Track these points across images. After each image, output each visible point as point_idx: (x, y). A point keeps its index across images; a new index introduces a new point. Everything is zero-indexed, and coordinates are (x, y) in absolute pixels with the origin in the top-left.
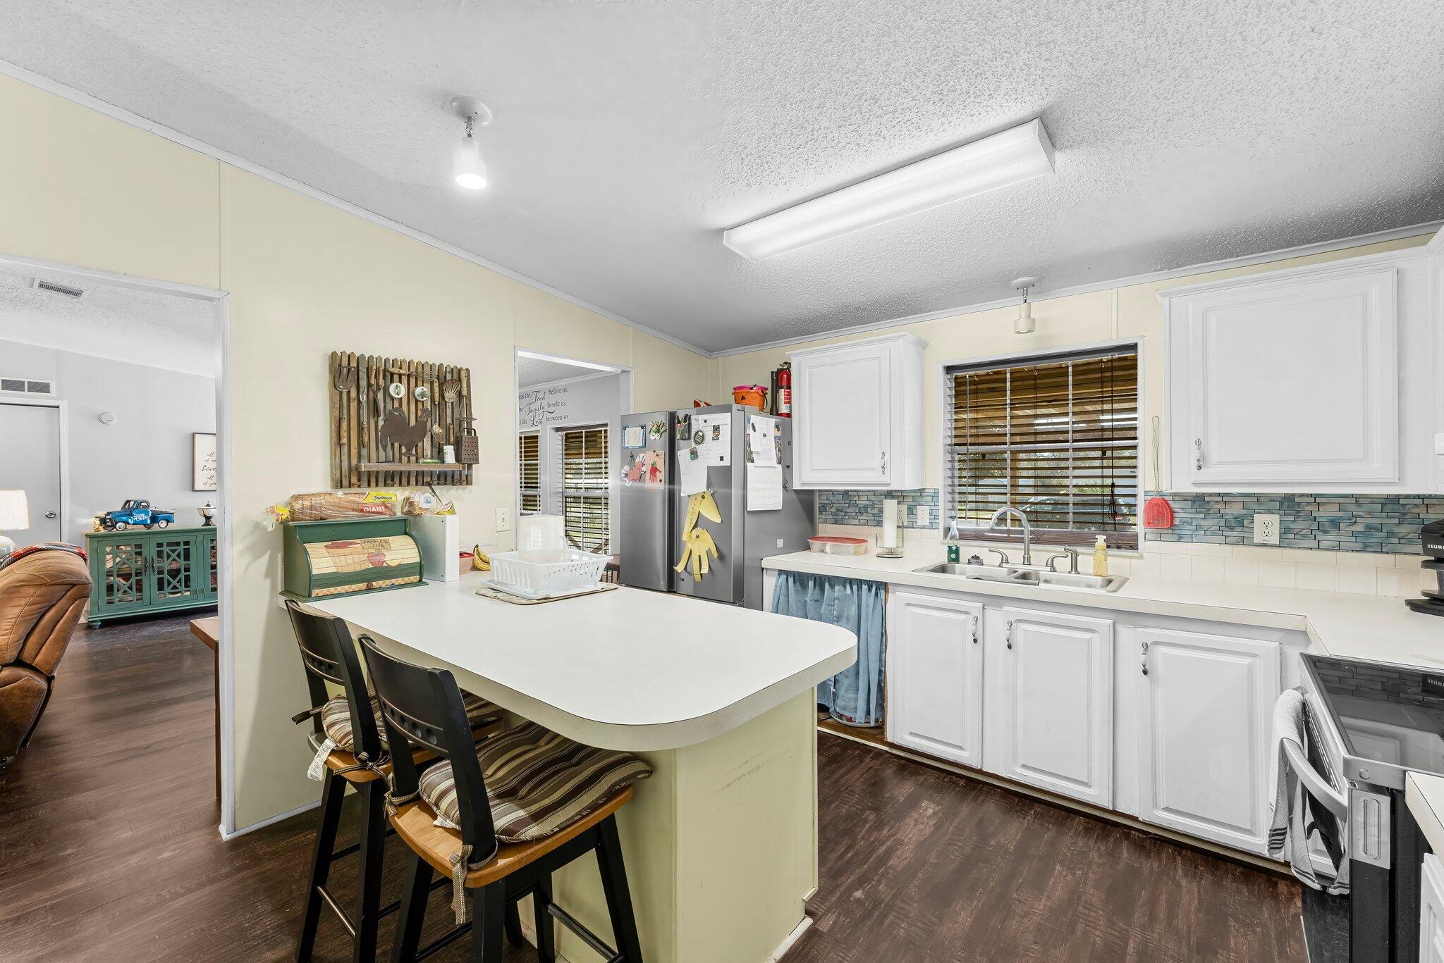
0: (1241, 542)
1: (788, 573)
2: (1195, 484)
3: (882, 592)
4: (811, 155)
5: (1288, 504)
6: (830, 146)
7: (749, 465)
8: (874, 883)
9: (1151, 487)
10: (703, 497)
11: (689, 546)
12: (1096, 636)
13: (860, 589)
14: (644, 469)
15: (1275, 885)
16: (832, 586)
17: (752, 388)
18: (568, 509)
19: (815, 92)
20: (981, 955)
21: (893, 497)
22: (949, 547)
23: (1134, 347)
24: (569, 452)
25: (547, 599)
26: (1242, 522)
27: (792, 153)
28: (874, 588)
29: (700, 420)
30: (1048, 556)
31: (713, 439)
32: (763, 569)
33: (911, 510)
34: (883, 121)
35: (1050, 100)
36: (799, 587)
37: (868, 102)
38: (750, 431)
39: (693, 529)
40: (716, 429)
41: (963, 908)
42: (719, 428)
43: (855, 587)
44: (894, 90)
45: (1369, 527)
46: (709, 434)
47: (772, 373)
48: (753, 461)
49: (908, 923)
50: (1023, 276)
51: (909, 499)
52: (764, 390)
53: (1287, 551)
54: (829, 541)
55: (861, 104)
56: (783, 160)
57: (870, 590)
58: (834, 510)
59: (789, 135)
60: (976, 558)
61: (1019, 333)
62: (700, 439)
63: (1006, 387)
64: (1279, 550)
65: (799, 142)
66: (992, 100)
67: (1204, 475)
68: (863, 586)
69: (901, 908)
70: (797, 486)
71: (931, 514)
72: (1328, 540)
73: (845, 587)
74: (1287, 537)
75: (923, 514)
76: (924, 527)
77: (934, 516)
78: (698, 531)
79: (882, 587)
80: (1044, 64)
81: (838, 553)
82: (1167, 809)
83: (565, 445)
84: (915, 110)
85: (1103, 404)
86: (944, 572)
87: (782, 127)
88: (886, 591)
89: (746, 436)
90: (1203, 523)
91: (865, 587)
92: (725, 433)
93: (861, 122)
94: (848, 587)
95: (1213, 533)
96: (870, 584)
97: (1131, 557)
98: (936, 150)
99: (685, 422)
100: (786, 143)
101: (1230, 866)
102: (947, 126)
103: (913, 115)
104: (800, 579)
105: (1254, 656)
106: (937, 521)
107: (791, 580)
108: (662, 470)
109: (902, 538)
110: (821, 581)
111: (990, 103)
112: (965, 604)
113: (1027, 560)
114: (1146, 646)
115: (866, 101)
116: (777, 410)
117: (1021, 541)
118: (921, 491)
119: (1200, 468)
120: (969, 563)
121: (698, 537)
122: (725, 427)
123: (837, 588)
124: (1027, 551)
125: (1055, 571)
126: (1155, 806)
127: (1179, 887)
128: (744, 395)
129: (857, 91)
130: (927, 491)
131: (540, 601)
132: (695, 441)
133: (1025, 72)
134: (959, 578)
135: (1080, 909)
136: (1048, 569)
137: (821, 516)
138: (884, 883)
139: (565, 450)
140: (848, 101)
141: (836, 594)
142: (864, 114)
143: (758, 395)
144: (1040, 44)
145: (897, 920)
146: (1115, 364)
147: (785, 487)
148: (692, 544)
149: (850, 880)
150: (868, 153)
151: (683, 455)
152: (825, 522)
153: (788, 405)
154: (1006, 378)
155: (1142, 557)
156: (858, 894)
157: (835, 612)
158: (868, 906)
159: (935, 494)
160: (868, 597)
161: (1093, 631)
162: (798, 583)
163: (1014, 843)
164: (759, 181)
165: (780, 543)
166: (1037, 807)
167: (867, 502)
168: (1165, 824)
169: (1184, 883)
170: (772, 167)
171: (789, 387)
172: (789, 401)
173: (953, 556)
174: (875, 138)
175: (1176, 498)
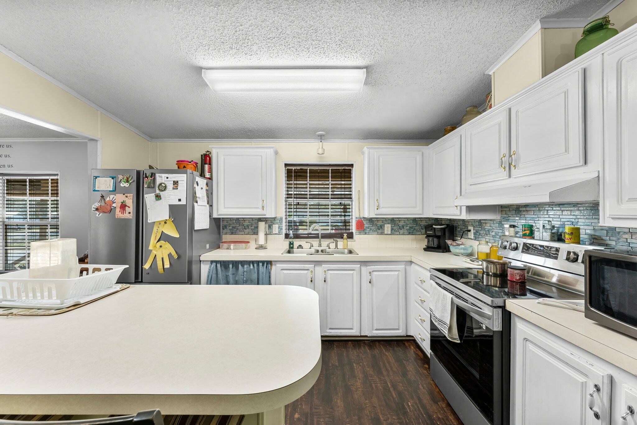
0: (382, 233)
1: (216, 262)
2: (376, 215)
3: (269, 265)
4: (272, 45)
5: (393, 221)
6: (284, 44)
7: (195, 204)
8: (300, 406)
9: (358, 216)
10: (165, 223)
11: (154, 252)
12: (355, 272)
13: (258, 265)
14: (114, 205)
15: (404, 344)
16: (243, 266)
17: (190, 162)
18: (8, 234)
19: (294, 13)
20: (354, 416)
21: (264, 221)
22: (290, 242)
23: (352, 165)
24: (10, 192)
25: (77, 305)
26: (381, 227)
27: (264, 40)
28: (265, 264)
29: (163, 177)
30: (327, 243)
31: (173, 189)
32: (201, 261)
33: (270, 227)
34: (314, 43)
35: (372, 62)
36: (223, 268)
37: (312, 31)
38: (195, 185)
39: (158, 241)
40: (176, 183)
41: (337, 399)
42: (178, 182)
43: (255, 265)
44: (326, 31)
45: (410, 227)
46: (170, 186)
47: (202, 155)
48: (197, 202)
49: (323, 418)
50: (322, 131)
51: (270, 222)
52: (196, 163)
53: (393, 236)
54: (231, 243)
55: (309, 30)
56: (257, 42)
57: (263, 265)
58: (231, 228)
59: (268, 29)
60: (300, 246)
61: (318, 154)
62: (163, 188)
63: (307, 175)
64: (390, 236)
65: (271, 36)
66: (356, 54)
67: (379, 212)
68: (260, 264)
69: (317, 412)
70: (215, 216)
71: (279, 228)
72: (402, 231)
73: (250, 265)
74: (393, 232)
75: (275, 228)
76: (276, 234)
77: (280, 229)
78: (162, 242)
79: (269, 263)
80: (379, 47)
81: (237, 249)
82: (376, 330)
83: (7, 187)
84: (328, 44)
85: (341, 185)
86: (289, 253)
87: (268, 23)
88: (271, 265)
89: (194, 188)
90: (372, 228)
91: (261, 264)
92: (183, 186)
93: (304, 39)
94: (252, 265)
95: (375, 231)
96: (263, 262)
97: (352, 241)
98: (325, 66)
99: (151, 177)
100: (264, 33)
101: (393, 342)
102: (335, 57)
103: (326, 46)
104: (225, 264)
105: (399, 271)
106: (282, 231)
107: (219, 265)
108: (131, 207)
109: (266, 240)
110: (236, 264)
111: (354, 55)
112: (307, 266)
113: (320, 245)
114: (370, 273)
115: (312, 29)
116: (204, 176)
117: (318, 237)
118: (274, 219)
119: (377, 209)
120: (298, 248)
121: (161, 246)
122: (183, 182)
123: (245, 266)
124: (320, 242)
125: (330, 249)
126: (373, 330)
127: (386, 355)
128: (185, 165)
129: (312, 23)
130: (278, 218)
131: (70, 309)
132: (159, 189)
133: (372, 47)
134: (298, 255)
135: (370, 378)
136: (328, 248)
137: (224, 231)
138: (303, 403)
139: (7, 190)
140: (305, 26)
141: (245, 269)
142: (308, 36)
143: (193, 166)
144: (383, 38)
145: (319, 419)
146: (346, 171)
147: (210, 216)
148: (157, 251)
149: (289, 411)
150: (298, 56)
151: (149, 198)
152: (226, 234)
153: (210, 173)
154: (307, 172)
155: (355, 241)
156: (297, 416)
157: (245, 279)
158: (304, 419)
159: (281, 219)
160: (262, 269)
161: (354, 270)
162: (223, 267)
163: (337, 361)
164: (238, 48)
165: (208, 246)
166: (335, 343)
167: (249, 224)
168: (375, 335)
169: (387, 354)
170: (249, 43)
171: (210, 164)
172: (210, 171)
173: (292, 246)
174: (305, 50)
175: (365, 219)
